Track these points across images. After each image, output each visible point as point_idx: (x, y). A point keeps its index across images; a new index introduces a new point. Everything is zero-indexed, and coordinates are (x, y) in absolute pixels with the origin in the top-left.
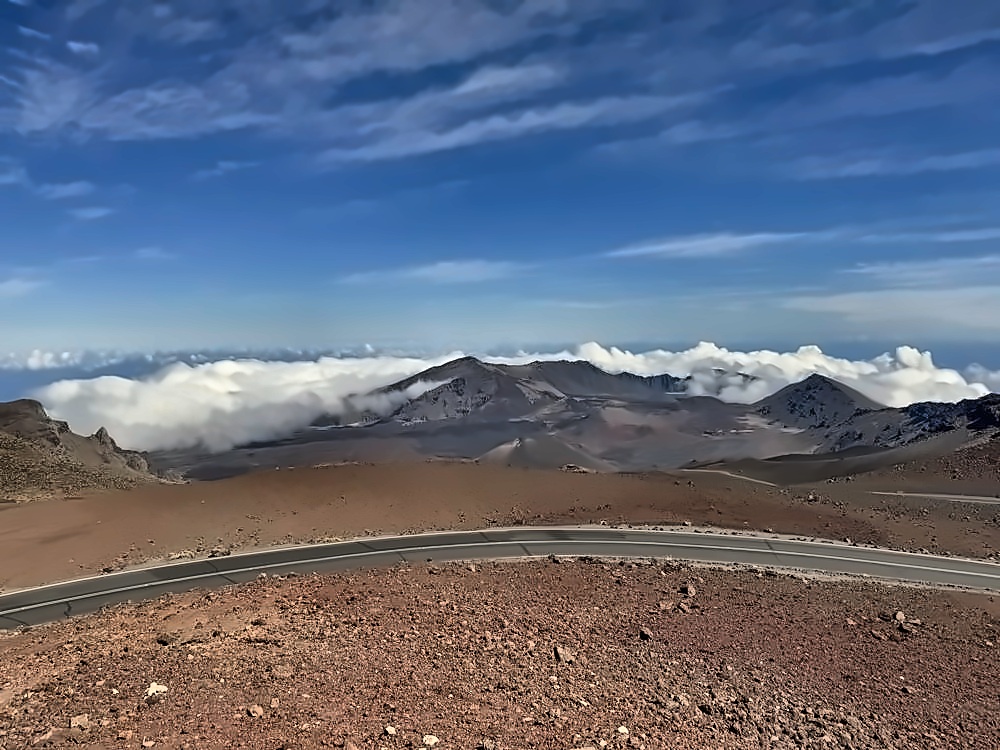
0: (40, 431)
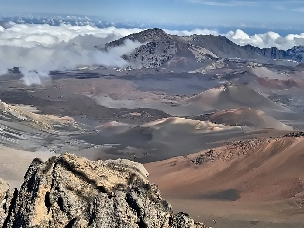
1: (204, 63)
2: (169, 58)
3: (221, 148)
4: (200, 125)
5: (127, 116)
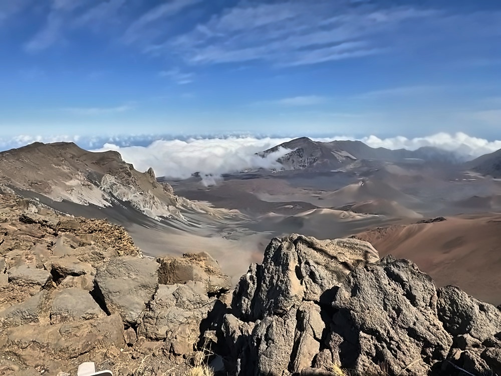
0: (121, 169)
1: (344, 164)
2: (315, 160)
3: (361, 234)
4: (342, 214)
5: (282, 208)
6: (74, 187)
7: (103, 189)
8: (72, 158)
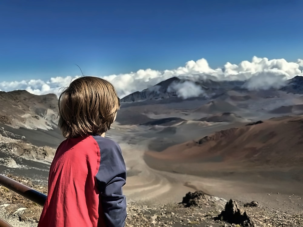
6: (27, 118)
7: (46, 118)
8: (25, 100)
